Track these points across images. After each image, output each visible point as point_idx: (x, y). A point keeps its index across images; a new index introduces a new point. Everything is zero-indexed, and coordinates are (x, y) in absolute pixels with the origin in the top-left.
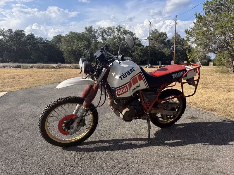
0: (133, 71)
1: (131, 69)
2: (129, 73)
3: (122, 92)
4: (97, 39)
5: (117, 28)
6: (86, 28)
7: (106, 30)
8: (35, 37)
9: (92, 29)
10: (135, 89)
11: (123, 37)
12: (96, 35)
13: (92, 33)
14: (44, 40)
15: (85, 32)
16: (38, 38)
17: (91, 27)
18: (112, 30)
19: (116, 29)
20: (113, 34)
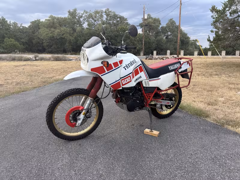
0: (135, 62)
1: (133, 61)
2: (132, 64)
3: (126, 82)
4: (83, 24)
5: (106, 12)
6: (69, 12)
7: (93, 14)
8: (8, 22)
9: (76, 13)
10: (137, 80)
11: (113, 22)
12: (81, 19)
13: (77, 17)
14: (20, 26)
15: (68, 17)
16: (12, 23)
17: (75, 10)
18: (100, 14)
19: (105, 14)
20: (101, 19)
